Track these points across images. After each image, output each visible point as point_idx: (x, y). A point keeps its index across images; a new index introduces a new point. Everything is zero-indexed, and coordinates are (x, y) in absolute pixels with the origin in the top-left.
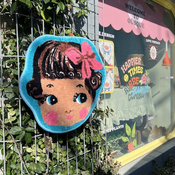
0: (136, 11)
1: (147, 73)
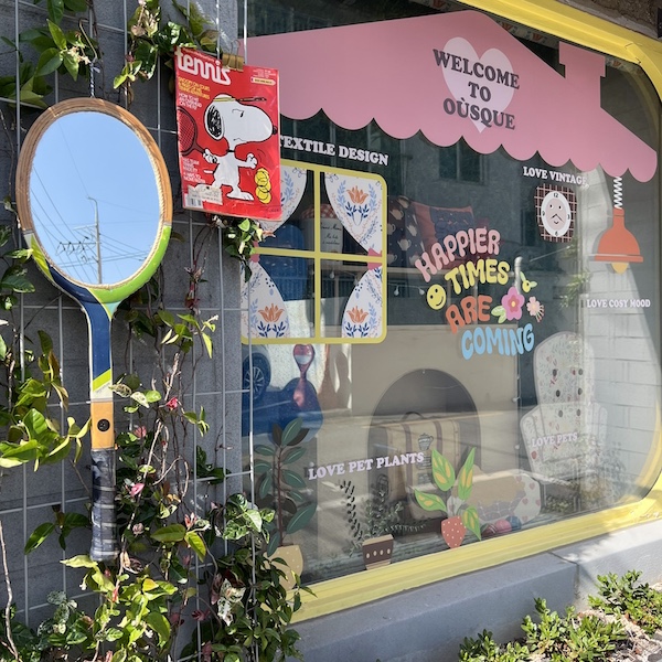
0: (481, 71)
1: (526, 282)
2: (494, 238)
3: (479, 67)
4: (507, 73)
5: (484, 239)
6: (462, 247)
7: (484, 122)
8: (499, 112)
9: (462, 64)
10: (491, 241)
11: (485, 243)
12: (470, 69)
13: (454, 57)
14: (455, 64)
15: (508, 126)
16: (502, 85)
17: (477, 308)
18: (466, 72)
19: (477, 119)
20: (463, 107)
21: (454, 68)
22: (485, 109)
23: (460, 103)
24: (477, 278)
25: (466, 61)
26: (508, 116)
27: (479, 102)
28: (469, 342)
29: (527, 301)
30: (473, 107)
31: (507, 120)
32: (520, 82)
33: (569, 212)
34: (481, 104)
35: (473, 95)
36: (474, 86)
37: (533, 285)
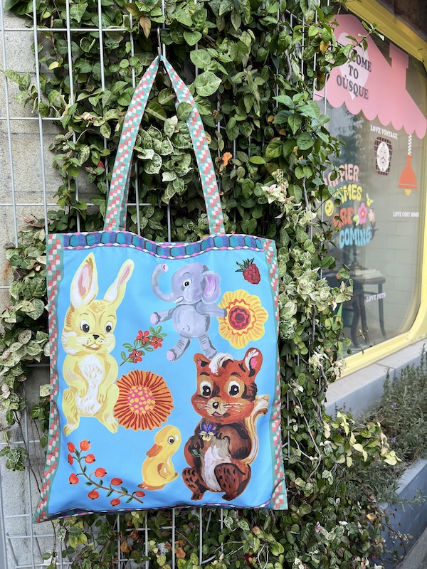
1: (368, 200)
2: (356, 170)
4: (366, 60)
5: (351, 171)
7: (355, 93)
8: (362, 86)
10: (355, 173)
11: (352, 174)
15: (365, 97)
16: (364, 68)
17: (346, 216)
19: (351, 91)
20: (346, 81)
22: (355, 84)
23: (344, 79)
24: (348, 197)
26: (366, 90)
27: (352, 78)
28: (343, 237)
29: (369, 212)
30: (350, 82)
31: (362, 93)
32: (372, 67)
33: (389, 156)
34: (354, 81)
35: (350, 74)
36: (351, 68)
37: (372, 201)
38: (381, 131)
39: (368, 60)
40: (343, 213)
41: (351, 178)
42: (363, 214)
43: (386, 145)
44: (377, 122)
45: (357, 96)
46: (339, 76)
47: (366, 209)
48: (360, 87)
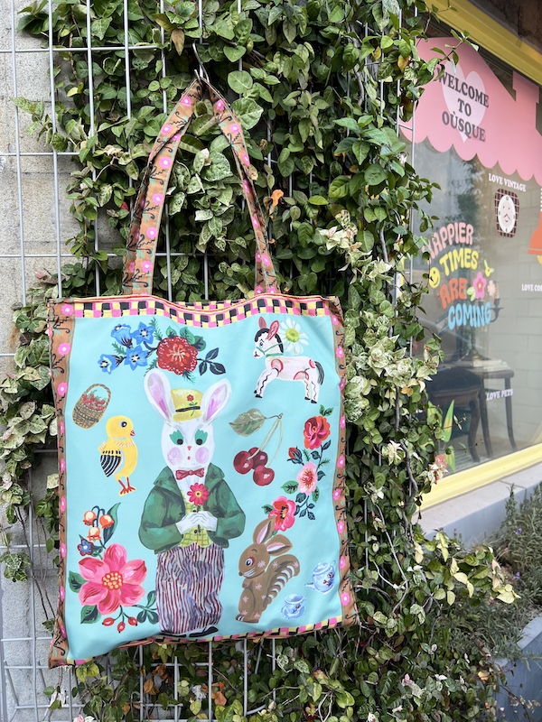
0: (466, 91)
1: (487, 268)
2: (470, 231)
3: (465, 86)
4: (481, 93)
5: (464, 232)
6: (451, 236)
7: (467, 134)
9: (454, 82)
10: (468, 234)
11: (464, 235)
12: (459, 88)
13: (450, 76)
14: (450, 81)
15: (480, 139)
16: (478, 103)
17: (458, 288)
18: (457, 89)
19: (462, 131)
20: (454, 119)
21: (449, 86)
22: (467, 123)
23: (452, 116)
24: (459, 264)
25: (457, 80)
26: (481, 130)
27: (462, 115)
28: (453, 315)
29: (488, 284)
30: (461, 120)
31: (477, 134)
32: (490, 102)
33: (514, 213)
34: (466, 119)
35: (460, 110)
36: (461, 102)
37: (492, 270)
38: (503, 181)
39: (484, 92)
40: (454, 285)
41: (463, 240)
42: (480, 286)
43: (510, 199)
44: (497, 169)
45: (470, 137)
46: (445, 113)
47: (484, 281)
48: (474, 126)
